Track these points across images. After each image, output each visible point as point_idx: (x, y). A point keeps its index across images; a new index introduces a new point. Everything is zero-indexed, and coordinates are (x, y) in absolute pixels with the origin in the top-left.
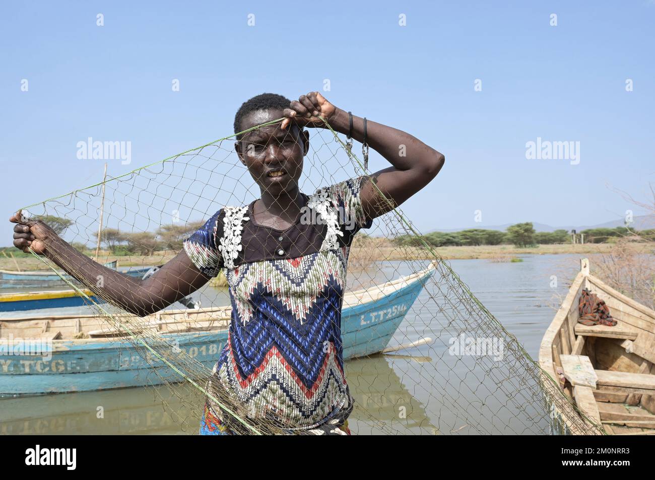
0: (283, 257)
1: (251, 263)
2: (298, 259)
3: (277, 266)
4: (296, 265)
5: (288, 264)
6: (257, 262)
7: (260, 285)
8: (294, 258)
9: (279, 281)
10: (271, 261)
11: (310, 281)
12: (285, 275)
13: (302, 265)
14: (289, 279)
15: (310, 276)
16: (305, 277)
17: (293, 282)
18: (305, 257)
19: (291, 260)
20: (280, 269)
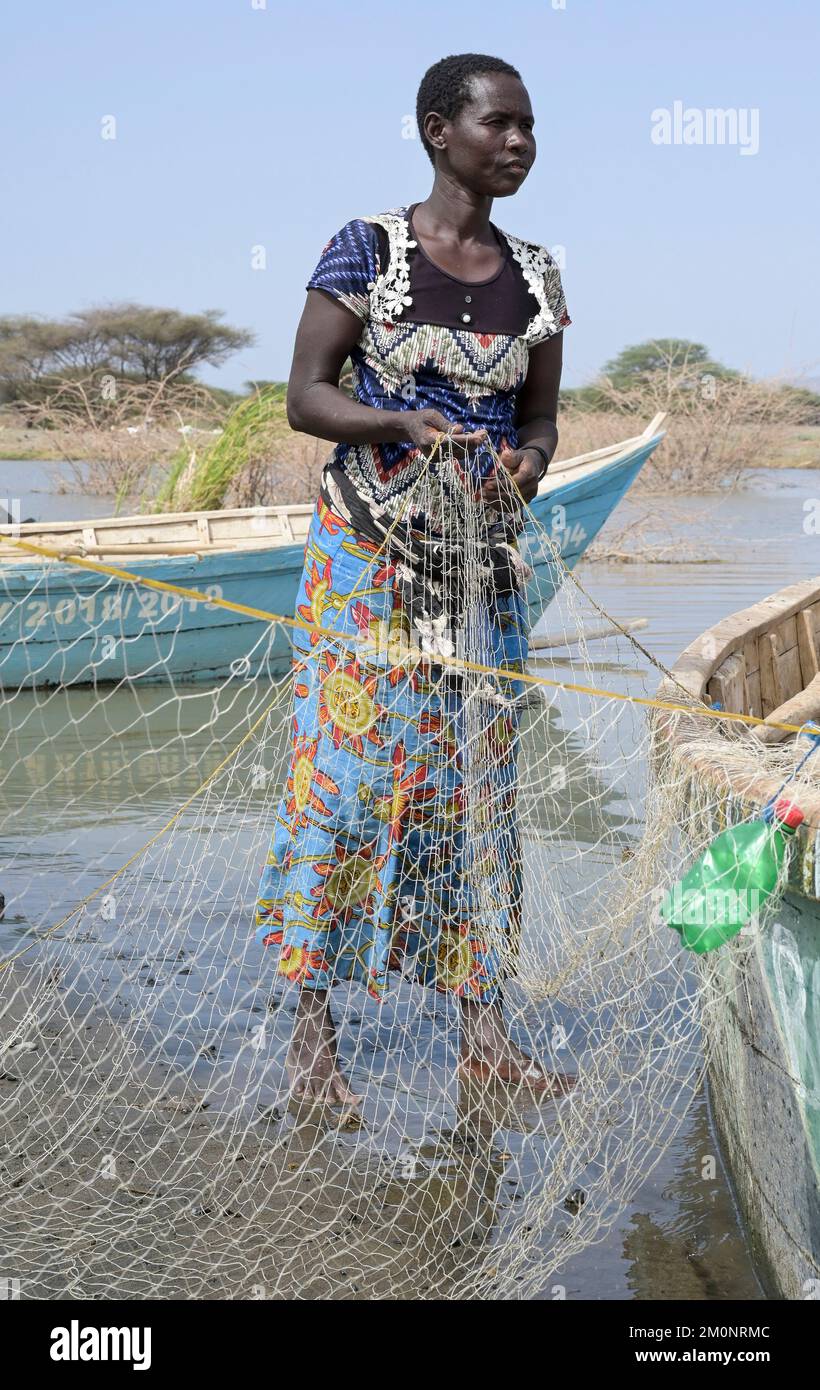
0: (469, 327)
1: (421, 324)
2: (490, 337)
3: (459, 339)
4: (486, 344)
5: (472, 339)
6: (431, 325)
7: (430, 361)
8: (484, 334)
9: (457, 361)
10: (452, 329)
11: (498, 374)
12: (467, 356)
13: (493, 347)
14: (471, 362)
15: (499, 367)
16: (494, 366)
17: (475, 369)
18: (500, 338)
19: (480, 336)
20: (461, 345)
